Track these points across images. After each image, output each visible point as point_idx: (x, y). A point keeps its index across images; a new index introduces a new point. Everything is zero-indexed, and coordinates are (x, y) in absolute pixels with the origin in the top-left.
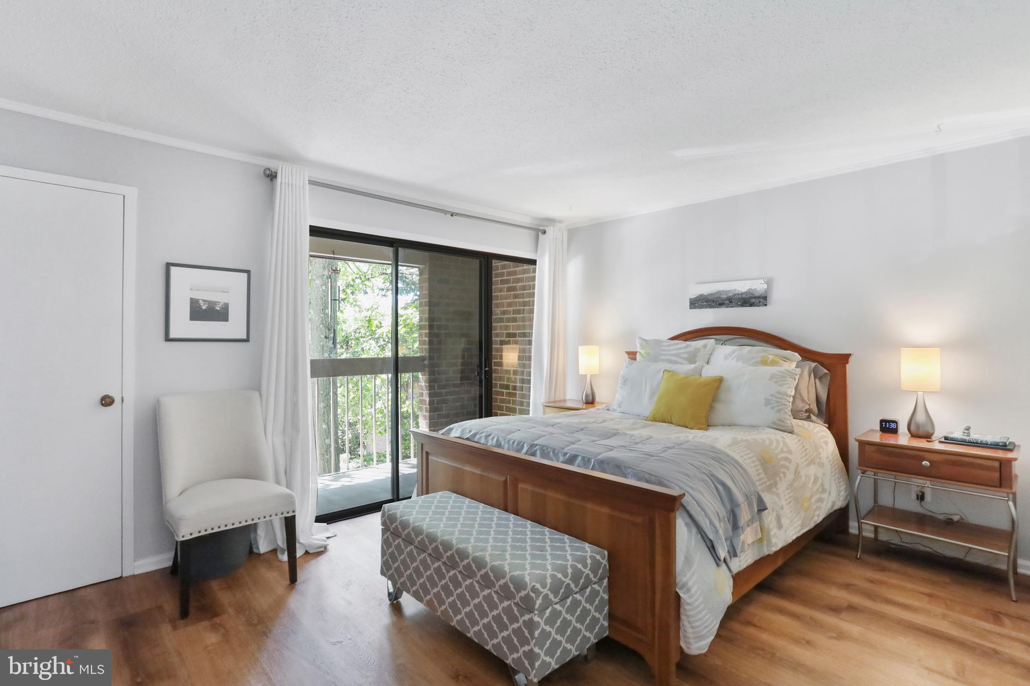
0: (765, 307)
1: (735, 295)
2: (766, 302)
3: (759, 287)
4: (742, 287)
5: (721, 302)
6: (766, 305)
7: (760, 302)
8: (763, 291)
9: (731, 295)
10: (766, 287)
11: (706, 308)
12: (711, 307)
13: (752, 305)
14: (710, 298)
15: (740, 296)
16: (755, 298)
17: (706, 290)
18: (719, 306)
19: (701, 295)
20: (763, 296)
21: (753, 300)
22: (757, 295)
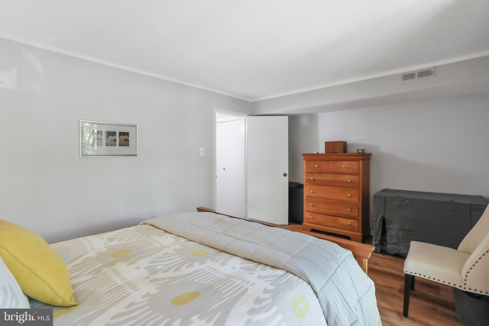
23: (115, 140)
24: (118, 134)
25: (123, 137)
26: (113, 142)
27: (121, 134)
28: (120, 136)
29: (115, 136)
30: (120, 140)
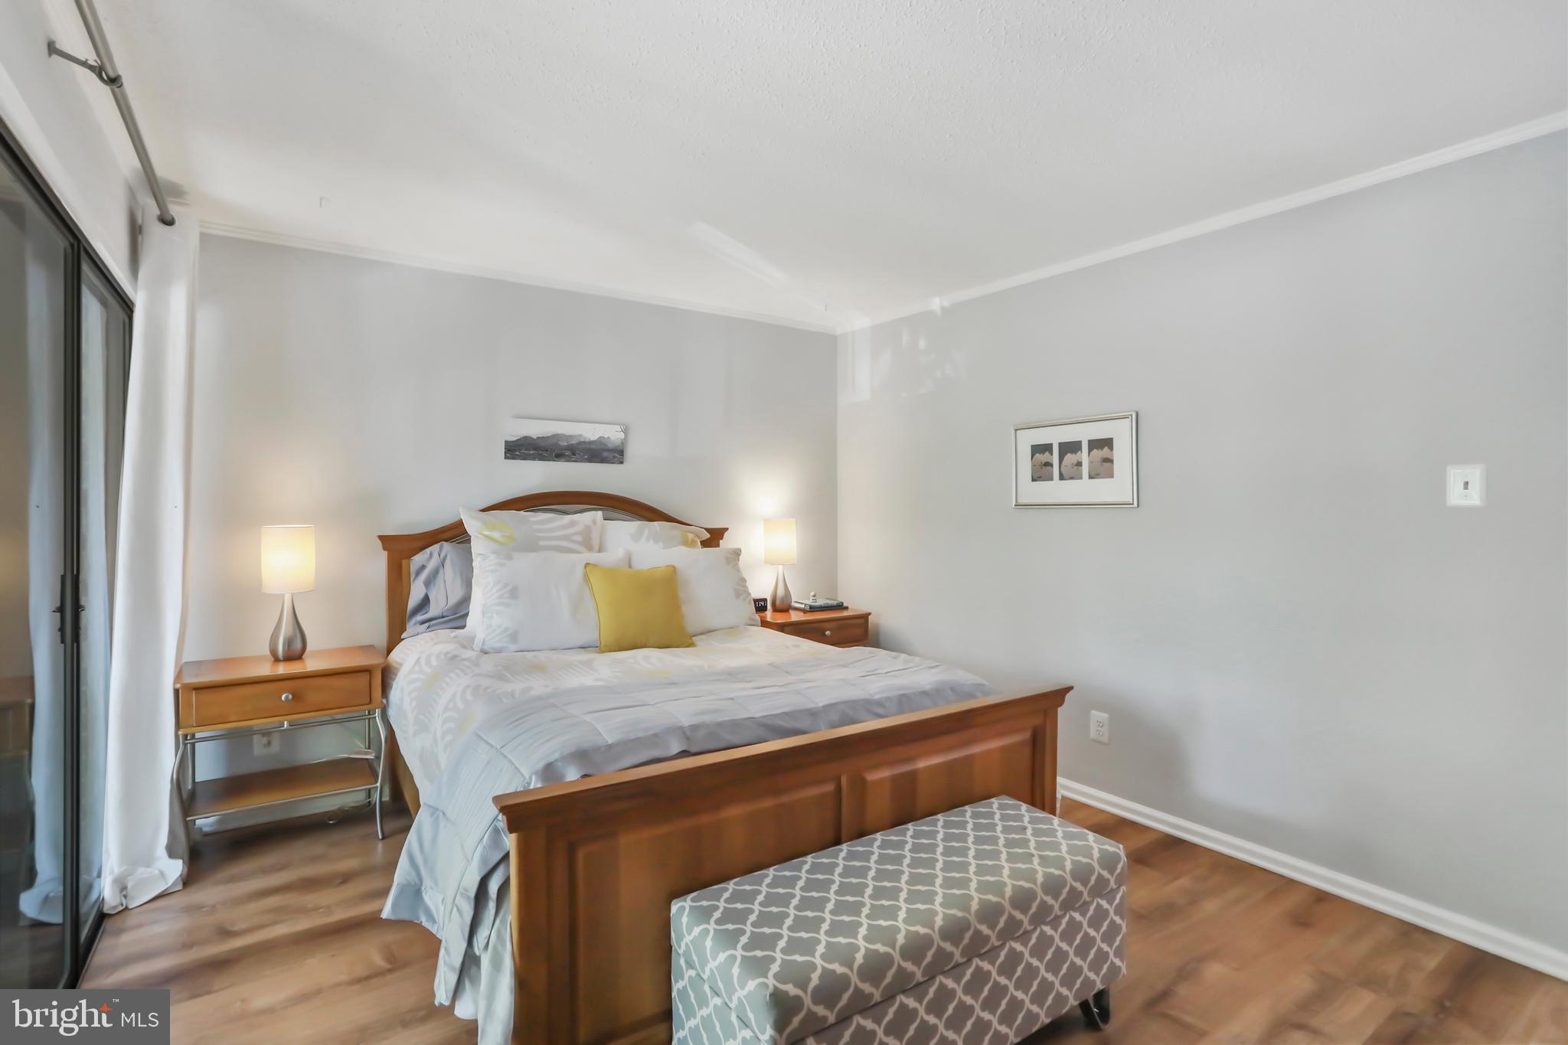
0: (621, 465)
1: (581, 443)
2: (623, 458)
3: (613, 434)
4: (590, 433)
5: (559, 452)
6: (622, 463)
7: (614, 457)
8: (618, 443)
9: (574, 442)
10: (623, 437)
11: (534, 459)
12: (542, 458)
13: (603, 460)
14: (542, 444)
15: (588, 446)
16: (609, 450)
17: (536, 430)
18: (556, 459)
19: (526, 438)
20: (619, 448)
21: (605, 454)
22: (610, 446)
23: (1079, 464)
24: (1085, 447)
25: (1098, 454)
26: (1076, 468)
27: (1095, 444)
28: (1090, 450)
29: (1080, 452)
30: (1091, 462)
